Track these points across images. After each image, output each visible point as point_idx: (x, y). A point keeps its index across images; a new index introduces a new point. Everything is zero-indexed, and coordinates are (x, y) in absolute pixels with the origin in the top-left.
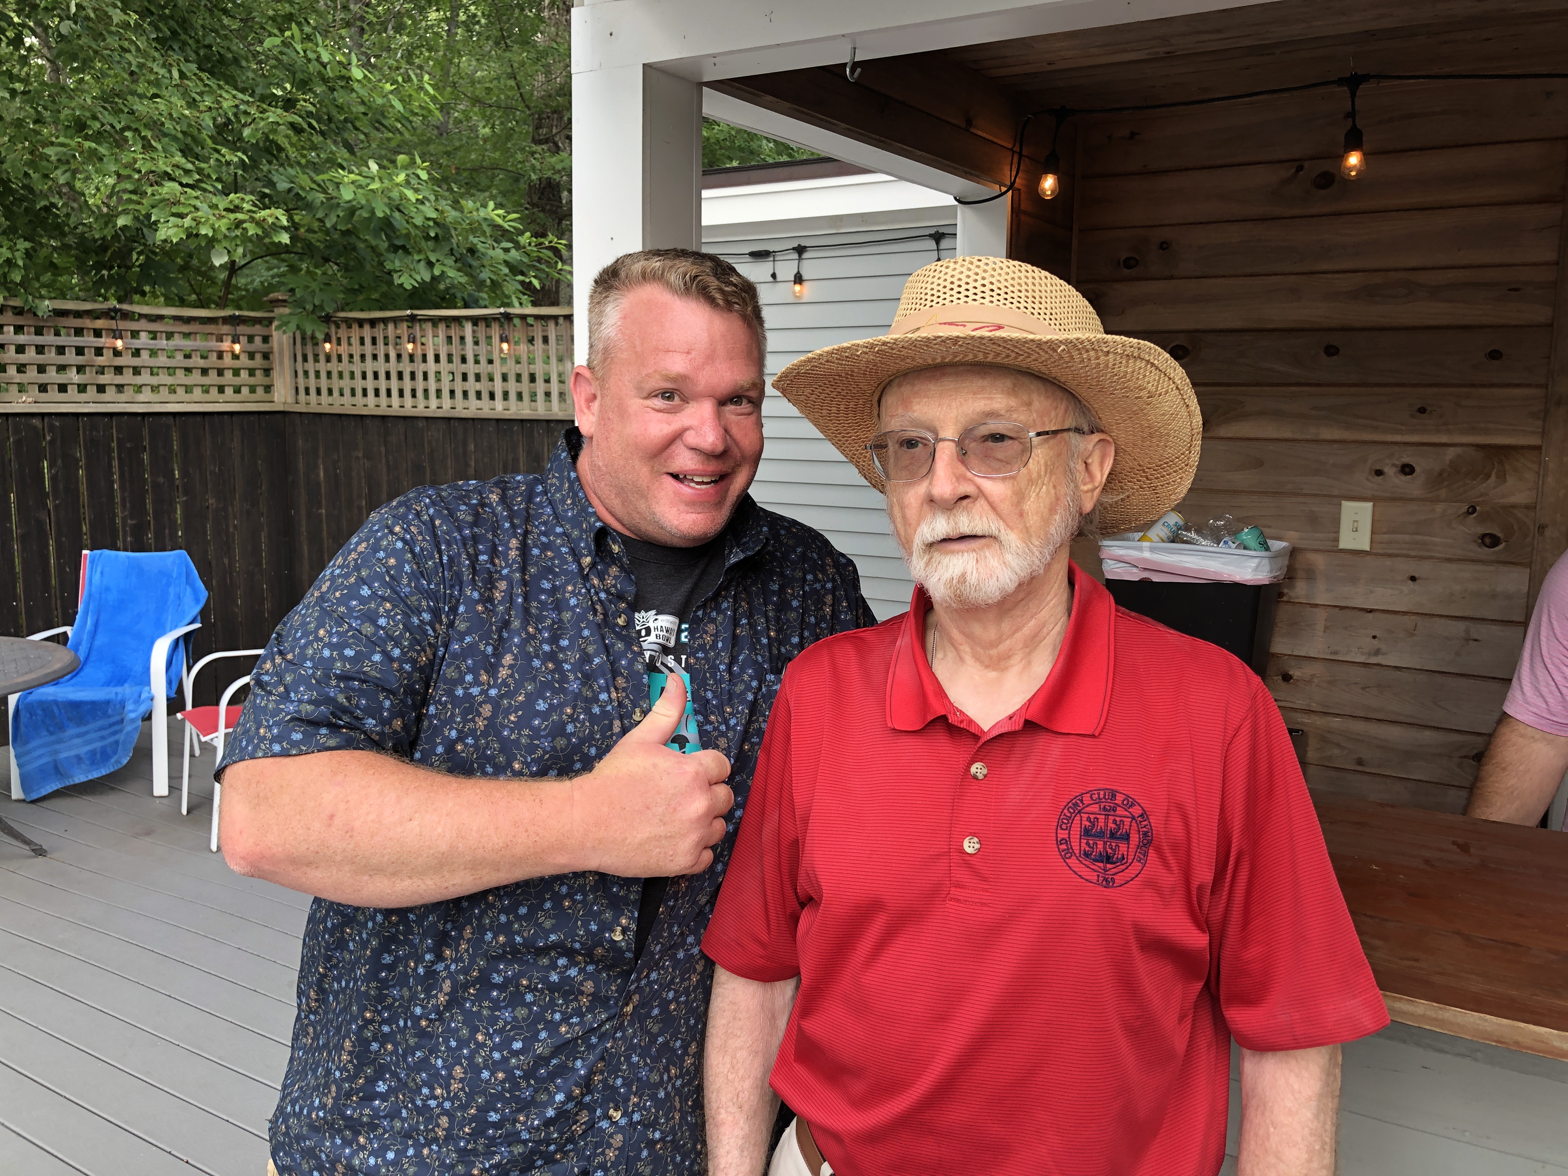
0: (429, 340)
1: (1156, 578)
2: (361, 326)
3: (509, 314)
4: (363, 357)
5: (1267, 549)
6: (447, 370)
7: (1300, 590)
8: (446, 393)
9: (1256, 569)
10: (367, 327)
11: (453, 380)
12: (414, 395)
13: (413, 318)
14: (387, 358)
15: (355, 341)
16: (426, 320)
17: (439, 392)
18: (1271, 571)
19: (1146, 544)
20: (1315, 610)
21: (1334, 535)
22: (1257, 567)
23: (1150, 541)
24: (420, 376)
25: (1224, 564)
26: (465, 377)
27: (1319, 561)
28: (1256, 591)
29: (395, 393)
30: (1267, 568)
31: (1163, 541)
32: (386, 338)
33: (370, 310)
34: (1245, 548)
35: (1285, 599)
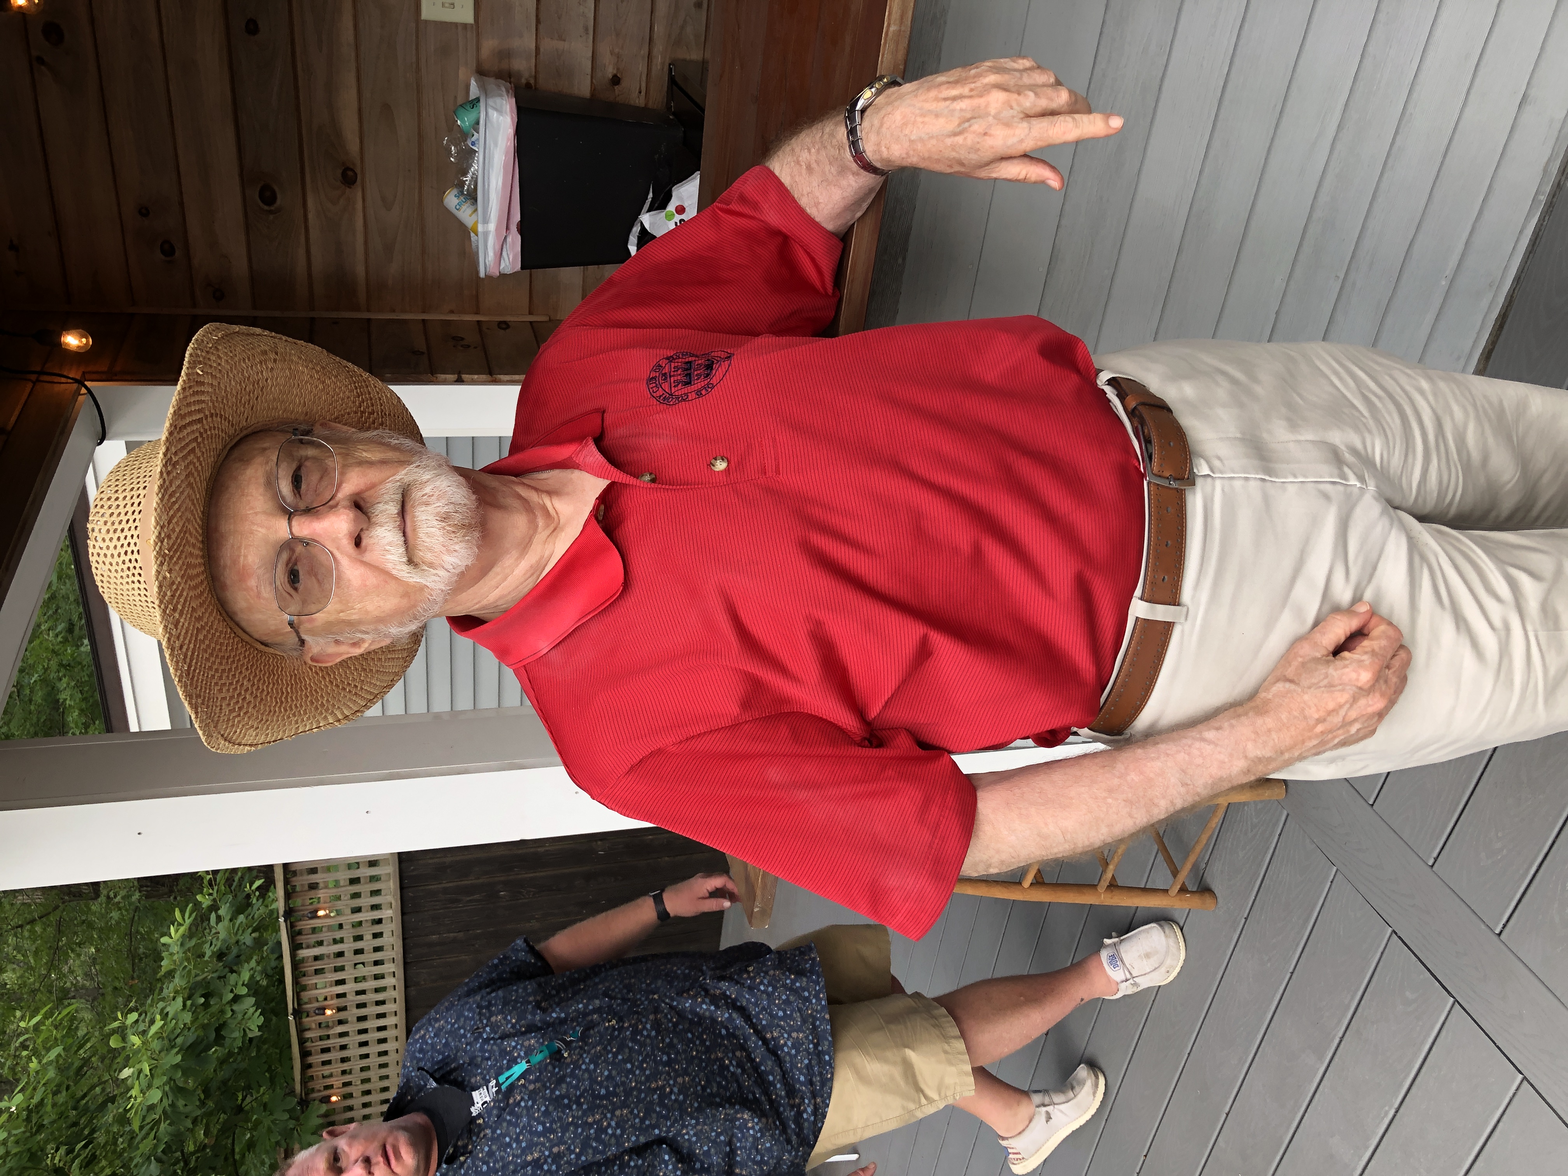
0: (320, 993)
1: (517, 217)
2: (310, 1066)
3: (285, 912)
4: (344, 1060)
5: (478, 100)
6: (352, 971)
7: (523, 66)
8: (378, 970)
9: (499, 111)
10: (310, 1060)
11: (363, 964)
12: (383, 1002)
13: (297, 1013)
14: (342, 1035)
15: (326, 1070)
16: (299, 999)
17: (377, 977)
18: (501, 96)
19: (480, 228)
20: (542, 50)
21: (460, 28)
22: (496, 110)
23: (477, 223)
24: (362, 998)
25: (496, 145)
26: (358, 952)
27: (489, 45)
28: (523, 112)
29: (381, 1022)
30: (498, 100)
31: (476, 210)
32: (321, 1038)
33: (291, 1059)
34: (478, 123)
35: (532, 81)
